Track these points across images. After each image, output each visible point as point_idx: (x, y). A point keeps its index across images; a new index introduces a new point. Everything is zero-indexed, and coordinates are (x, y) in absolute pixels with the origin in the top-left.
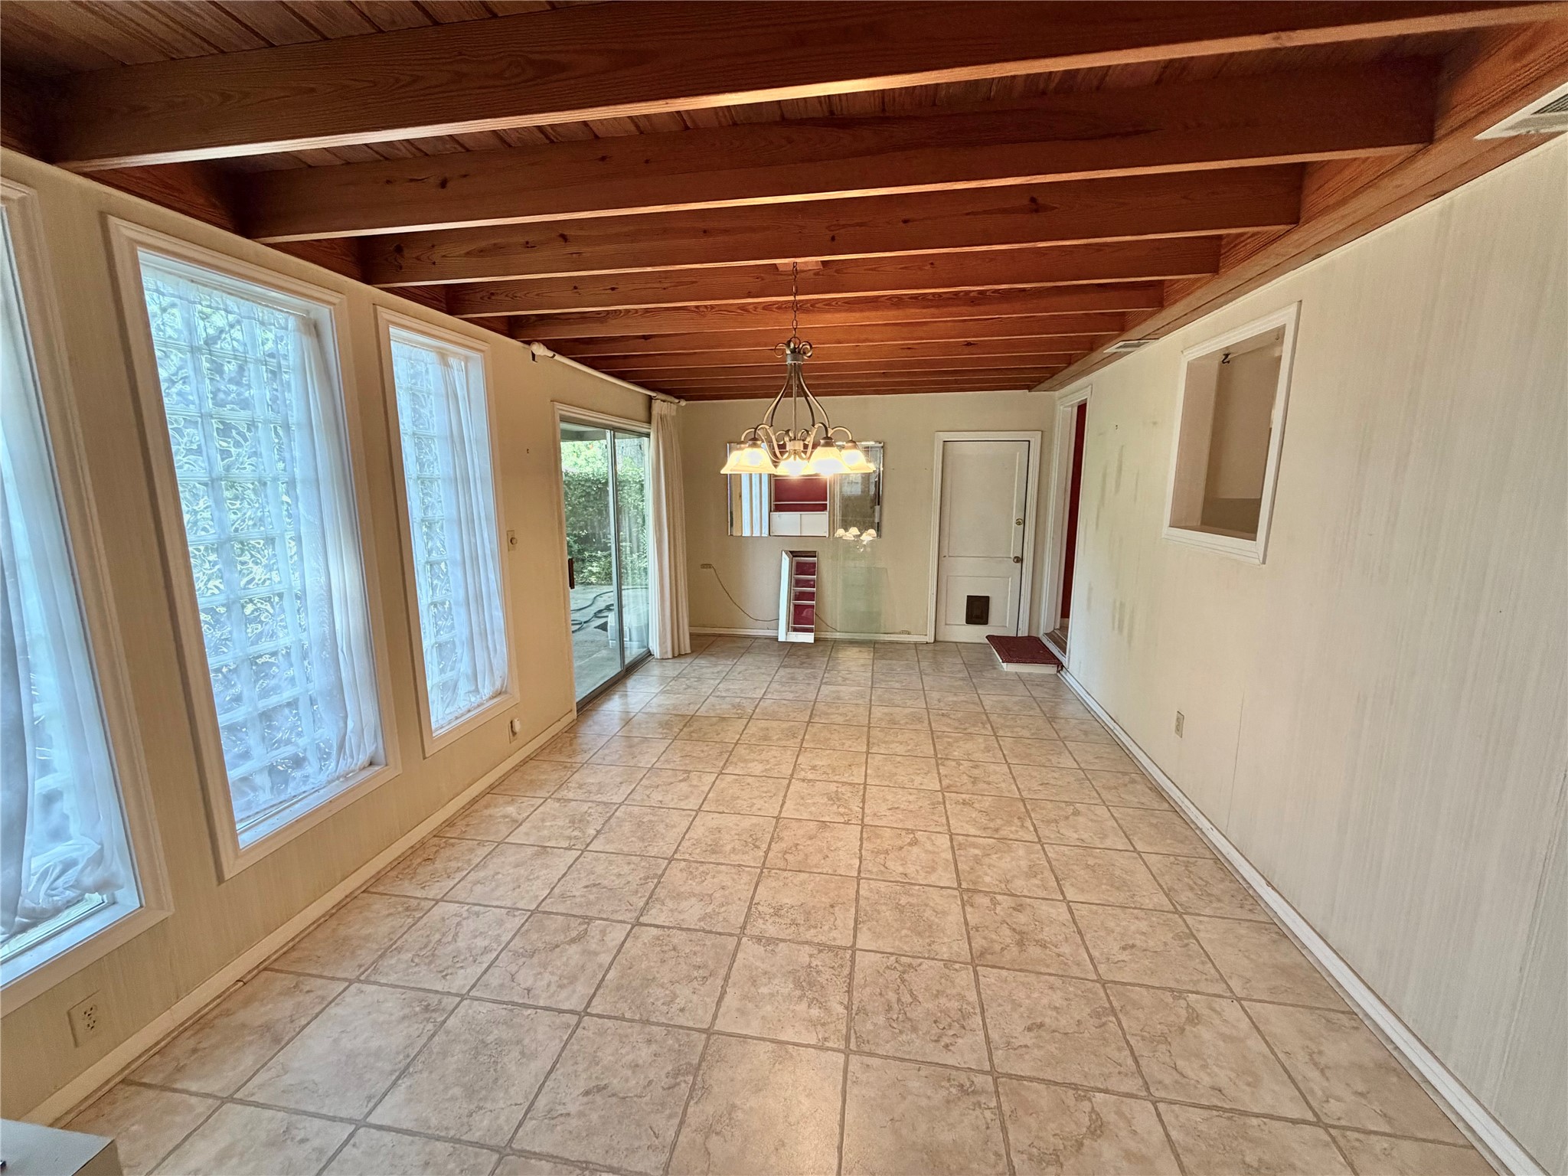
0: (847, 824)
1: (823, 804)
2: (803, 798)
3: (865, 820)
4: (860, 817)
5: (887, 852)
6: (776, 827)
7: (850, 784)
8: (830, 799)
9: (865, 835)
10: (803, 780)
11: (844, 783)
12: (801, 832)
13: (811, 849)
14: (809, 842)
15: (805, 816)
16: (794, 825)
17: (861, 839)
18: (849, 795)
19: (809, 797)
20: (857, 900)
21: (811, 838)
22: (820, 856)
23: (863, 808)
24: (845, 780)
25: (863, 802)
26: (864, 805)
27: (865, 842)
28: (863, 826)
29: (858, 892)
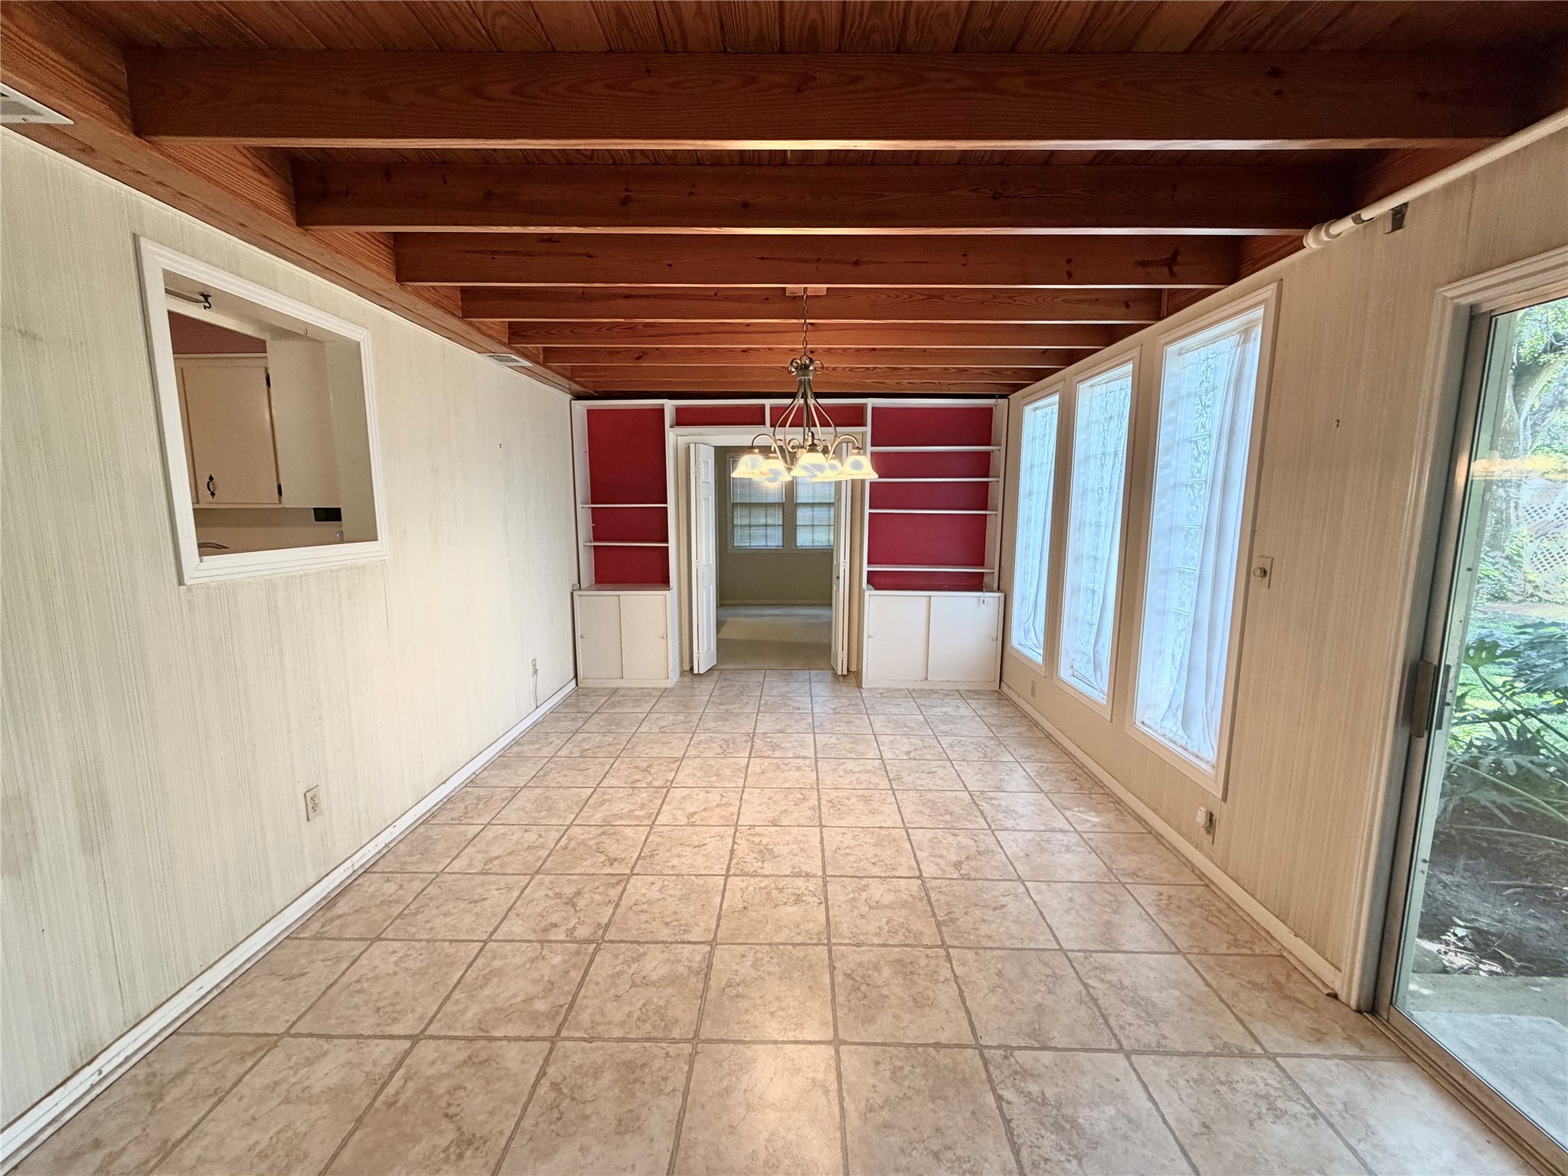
0: (751, 826)
1: (778, 844)
2: (802, 849)
3: (733, 831)
4: (738, 833)
5: (718, 805)
6: (820, 817)
7: (747, 874)
8: (771, 851)
9: (735, 817)
10: (807, 875)
11: (754, 875)
12: (796, 815)
13: (783, 803)
14: (786, 808)
15: (794, 830)
16: (804, 822)
17: (739, 813)
18: (748, 859)
19: (794, 852)
20: (746, 777)
21: (786, 811)
22: (775, 798)
23: (734, 843)
24: (752, 880)
25: (732, 851)
26: (733, 847)
27: (736, 812)
28: (736, 825)
29: (745, 780)
